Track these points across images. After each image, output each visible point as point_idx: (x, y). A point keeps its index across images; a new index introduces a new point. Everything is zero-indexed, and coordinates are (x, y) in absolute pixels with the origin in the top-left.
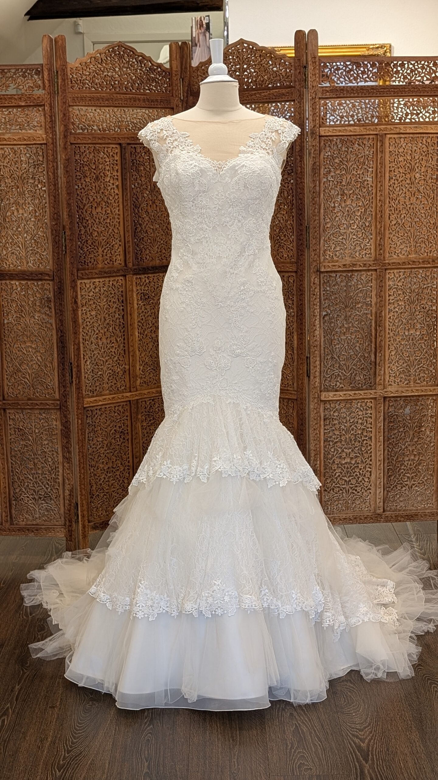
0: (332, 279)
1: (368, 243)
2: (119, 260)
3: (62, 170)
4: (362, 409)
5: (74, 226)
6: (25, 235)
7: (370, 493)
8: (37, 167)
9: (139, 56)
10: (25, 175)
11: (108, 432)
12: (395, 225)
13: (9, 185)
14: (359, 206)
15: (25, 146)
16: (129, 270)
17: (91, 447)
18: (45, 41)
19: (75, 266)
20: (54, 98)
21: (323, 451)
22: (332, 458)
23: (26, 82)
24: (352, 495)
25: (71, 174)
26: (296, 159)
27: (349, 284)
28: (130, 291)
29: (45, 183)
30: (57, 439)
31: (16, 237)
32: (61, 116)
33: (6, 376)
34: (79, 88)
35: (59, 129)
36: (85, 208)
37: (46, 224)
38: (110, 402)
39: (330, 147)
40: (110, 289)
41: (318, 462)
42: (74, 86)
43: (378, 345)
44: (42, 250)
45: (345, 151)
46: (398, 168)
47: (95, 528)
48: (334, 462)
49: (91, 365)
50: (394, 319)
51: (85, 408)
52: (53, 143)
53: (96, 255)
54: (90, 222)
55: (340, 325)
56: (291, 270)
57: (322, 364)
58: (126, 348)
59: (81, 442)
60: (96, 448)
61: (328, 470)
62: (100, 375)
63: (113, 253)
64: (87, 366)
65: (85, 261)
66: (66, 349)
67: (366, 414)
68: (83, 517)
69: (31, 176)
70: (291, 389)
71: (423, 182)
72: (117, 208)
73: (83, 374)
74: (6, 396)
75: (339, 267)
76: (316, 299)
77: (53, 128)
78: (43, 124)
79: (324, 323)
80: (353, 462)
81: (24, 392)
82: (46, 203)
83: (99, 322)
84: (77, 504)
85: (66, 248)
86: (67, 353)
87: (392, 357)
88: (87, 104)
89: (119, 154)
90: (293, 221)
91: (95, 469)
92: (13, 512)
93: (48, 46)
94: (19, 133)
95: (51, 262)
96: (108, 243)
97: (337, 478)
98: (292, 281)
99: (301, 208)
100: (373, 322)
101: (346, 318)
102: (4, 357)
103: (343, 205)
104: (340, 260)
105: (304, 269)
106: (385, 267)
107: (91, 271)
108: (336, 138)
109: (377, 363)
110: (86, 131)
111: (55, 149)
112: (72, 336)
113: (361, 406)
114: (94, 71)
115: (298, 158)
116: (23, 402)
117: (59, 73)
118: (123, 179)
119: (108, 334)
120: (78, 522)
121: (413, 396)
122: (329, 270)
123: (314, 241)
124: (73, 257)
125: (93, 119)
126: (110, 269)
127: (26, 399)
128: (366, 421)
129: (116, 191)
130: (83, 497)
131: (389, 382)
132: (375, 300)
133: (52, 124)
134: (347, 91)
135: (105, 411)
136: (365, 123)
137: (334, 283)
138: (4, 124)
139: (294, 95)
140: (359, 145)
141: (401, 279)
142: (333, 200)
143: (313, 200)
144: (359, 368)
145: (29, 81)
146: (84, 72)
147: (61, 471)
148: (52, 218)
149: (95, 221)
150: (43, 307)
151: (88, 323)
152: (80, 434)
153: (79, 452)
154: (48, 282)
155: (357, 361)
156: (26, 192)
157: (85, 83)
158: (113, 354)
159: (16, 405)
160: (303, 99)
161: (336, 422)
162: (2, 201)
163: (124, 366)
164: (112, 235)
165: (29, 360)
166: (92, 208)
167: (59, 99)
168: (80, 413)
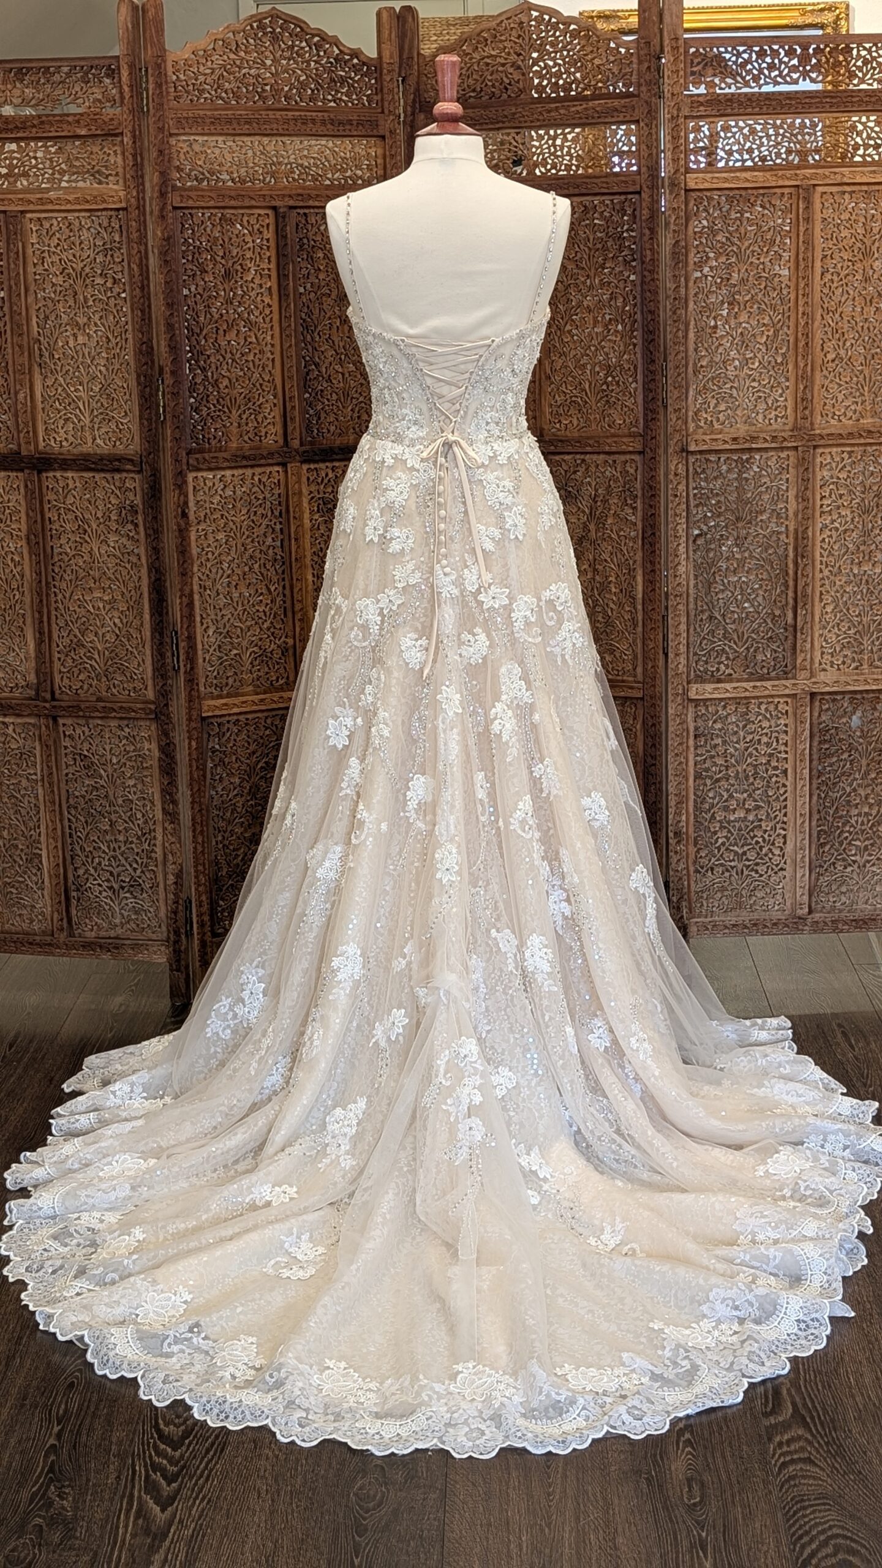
0: (710, 465)
2: (273, 433)
3: (157, 259)
4: (768, 716)
5: (182, 368)
6: (90, 385)
7: (784, 877)
8: (110, 253)
9: (314, 36)
10: (87, 270)
12: (833, 361)
13: (59, 289)
14: (764, 324)
15: (88, 214)
16: (294, 453)
17: (217, 793)
18: (124, 10)
19: (184, 445)
20: (141, 120)
21: (691, 797)
22: (709, 810)
23: (90, 91)
24: (749, 880)
25: (174, 267)
26: (642, 234)
27: (745, 475)
28: (294, 494)
29: (124, 284)
30: (151, 776)
31: (73, 389)
32: (154, 154)
33: (57, 655)
34: (191, 100)
35: (151, 179)
36: (204, 333)
37: (128, 363)
38: (255, 708)
39: (706, 210)
40: (255, 489)
41: (683, 817)
42: (180, 97)
43: (799, 593)
44: (120, 413)
45: (736, 218)
46: (840, 250)
48: (713, 817)
49: (216, 635)
50: (832, 541)
51: (204, 719)
52: (138, 208)
53: (227, 423)
54: (212, 359)
55: (725, 555)
56: (630, 449)
57: (692, 630)
58: (288, 604)
59: (198, 784)
60: (228, 796)
61: (702, 833)
62: (235, 655)
63: (260, 420)
64: (207, 638)
65: (204, 436)
66: (165, 605)
67: (777, 725)
68: (202, 925)
69: (99, 272)
70: (631, 679)
72: (269, 333)
73: (200, 652)
74: (57, 692)
75: (725, 442)
76: (679, 504)
77: (138, 178)
78: (120, 170)
79: (694, 551)
80: (751, 818)
81: (91, 685)
82: (127, 323)
83: (233, 553)
84: (190, 902)
85: (164, 411)
86: (167, 613)
87: (827, 617)
88: (207, 132)
89: (272, 228)
90: (635, 354)
91: (226, 835)
92: (74, 912)
93: (129, 19)
94: (75, 188)
95: (137, 438)
96: (250, 401)
97: (719, 848)
98: (632, 471)
99: (650, 328)
100: (790, 548)
101: (739, 542)
102: (53, 618)
103: (732, 322)
104: (726, 430)
105: (658, 447)
106: (813, 443)
107: (216, 455)
108: (719, 193)
109: (799, 628)
110: (205, 183)
111: (142, 219)
112: (177, 580)
113: (766, 710)
114: (222, 67)
116: (87, 704)
117: (151, 70)
118: (282, 276)
119: (251, 577)
120: (192, 934)
121: (866, 692)
122: (705, 448)
123: (676, 392)
124: (178, 427)
125: (220, 159)
126: (253, 452)
127: (93, 698)
128: (777, 739)
129: (267, 300)
130: (202, 889)
131: (820, 664)
132: (795, 506)
133: (137, 171)
134: (741, 104)
135: (247, 724)
136: (775, 164)
137: (715, 474)
138: (50, 171)
139: (636, 111)
140: (761, 206)
141: (845, 466)
142: (713, 314)
143: (674, 313)
144: (763, 638)
145: (95, 90)
146: (202, 68)
147: (160, 837)
148: (139, 352)
149: (224, 358)
150: (122, 522)
151: (210, 554)
152: (194, 768)
153: (193, 803)
154: (132, 475)
155: (760, 625)
156: (91, 303)
157: (204, 90)
158: (261, 615)
159: (75, 710)
160: (655, 118)
161: (719, 741)
162: (47, 318)
163: (283, 639)
164: (258, 385)
165: (99, 624)
166: (217, 332)
167: (151, 121)
168: (195, 728)
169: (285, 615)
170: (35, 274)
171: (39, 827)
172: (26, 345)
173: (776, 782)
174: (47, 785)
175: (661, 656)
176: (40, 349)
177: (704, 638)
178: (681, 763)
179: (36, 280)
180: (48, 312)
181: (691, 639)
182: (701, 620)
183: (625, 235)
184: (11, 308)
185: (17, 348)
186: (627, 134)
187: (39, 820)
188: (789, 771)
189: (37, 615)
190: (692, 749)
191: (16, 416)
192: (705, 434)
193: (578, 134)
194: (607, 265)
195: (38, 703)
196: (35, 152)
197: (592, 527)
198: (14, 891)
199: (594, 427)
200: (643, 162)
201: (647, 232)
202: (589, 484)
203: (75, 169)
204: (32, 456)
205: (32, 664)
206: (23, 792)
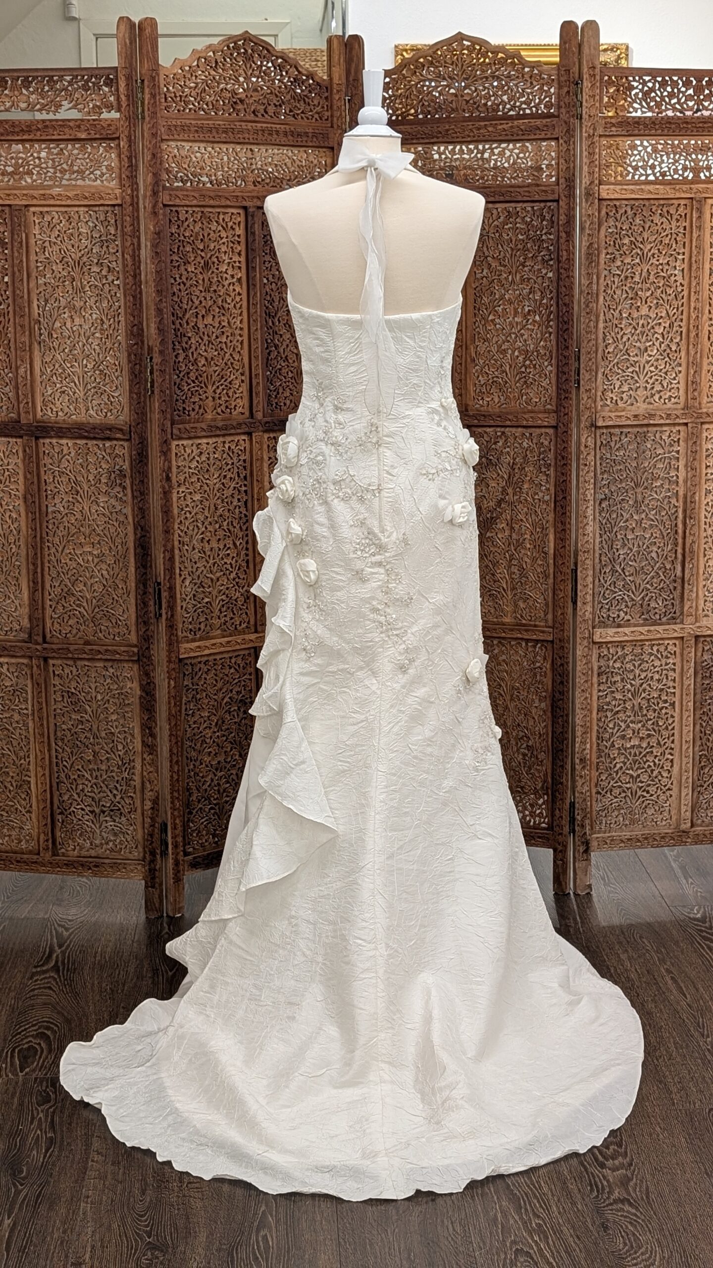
0: (613, 439)
1: (675, 379)
2: (240, 407)
3: (148, 251)
5: (168, 348)
8: (106, 244)
9: (277, 58)
10: (85, 259)
11: (219, 700)
13: (58, 275)
14: (662, 317)
15: (86, 209)
16: (258, 424)
17: (190, 727)
18: (122, 27)
19: (169, 416)
20: (136, 126)
22: (609, 739)
23: (89, 98)
25: (163, 258)
27: (643, 448)
28: (257, 460)
29: (118, 272)
30: (132, 712)
31: (69, 365)
32: (148, 158)
33: (49, 603)
34: (179, 111)
35: (144, 180)
36: (187, 317)
37: (120, 344)
38: (222, 649)
40: (224, 456)
41: (587, 746)
42: (169, 107)
43: (687, 550)
44: (111, 387)
47: (194, 865)
48: (612, 745)
49: (192, 585)
51: (181, 660)
52: (132, 204)
53: (203, 397)
54: (193, 341)
56: (544, 423)
57: (597, 581)
58: (250, 558)
59: (174, 719)
60: (199, 728)
61: (602, 759)
62: (207, 603)
63: (231, 394)
64: (185, 588)
65: (184, 409)
66: (149, 559)
67: (666, 664)
68: (176, 846)
69: (95, 261)
72: (240, 318)
73: (179, 601)
74: (48, 636)
75: (627, 418)
76: (587, 472)
77: (133, 177)
78: (117, 171)
79: (600, 513)
81: (79, 630)
82: (120, 307)
83: (206, 512)
84: (166, 825)
85: (152, 386)
86: (151, 566)
88: (191, 138)
89: (242, 225)
90: (550, 341)
91: (198, 763)
92: (58, 834)
93: (127, 35)
94: (75, 185)
95: (126, 409)
96: (222, 378)
101: (637, 505)
102: (46, 569)
103: (635, 315)
104: (627, 408)
105: (570, 422)
106: (702, 420)
107: (195, 425)
108: (626, 202)
109: (686, 580)
110: (189, 184)
111: (136, 215)
112: (160, 538)
114: (203, 81)
116: (76, 647)
117: (146, 82)
118: (250, 268)
119: (221, 533)
120: (166, 854)
122: (610, 423)
123: (587, 375)
124: (164, 401)
125: (202, 163)
126: (225, 423)
127: (82, 642)
128: (666, 675)
129: (238, 289)
130: (176, 813)
132: (684, 474)
133: (131, 171)
134: (645, 124)
135: (215, 664)
136: (673, 179)
137: (618, 446)
138: (52, 170)
139: (556, 129)
140: (663, 216)
142: (620, 308)
143: (587, 306)
144: (655, 588)
145: (94, 96)
146: (188, 83)
147: (138, 765)
148: (130, 334)
149: (202, 340)
150: (111, 484)
151: (188, 514)
152: (172, 704)
153: (171, 735)
154: (121, 443)
156: (87, 288)
157: (190, 101)
158: (229, 567)
159: (66, 653)
160: (573, 136)
161: (618, 678)
162: (46, 301)
164: (229, 363)
165: (88, 575)
166: (197, 317)
167: (145, 128)
168: (174, 669)
169: (248, 567)
170: (37, 261)
171: (29, 757)
172: (27, 325)
173: (666, 713)
174: (37, 719)
175: (570, 605)
176: (40, 329)
177: (607, 589)
178: (586, 698)
179: (37, 267)
180: (47, 296)
181: (596, 590)
182: (605, 573)
183: (544, 237)
184: (14, 292)
185: (19, 328)
186: (548, 149)
187: (29, 750)
188: (677, 705)
189: (31, 567)
190: (596, 686)
191: (17, 388)
192: (611, 411)
193: (504, 149)
194: (527, 264)
195: (30, 645)
196: (39, 152)
197: (510, 491)
199: (512, 404)
200: (561, 174)
201: (563, 235)
202: (508, 453)
203: (76, 168)
204: (30, 425)
205: (26, 611)
206: (14, 725)
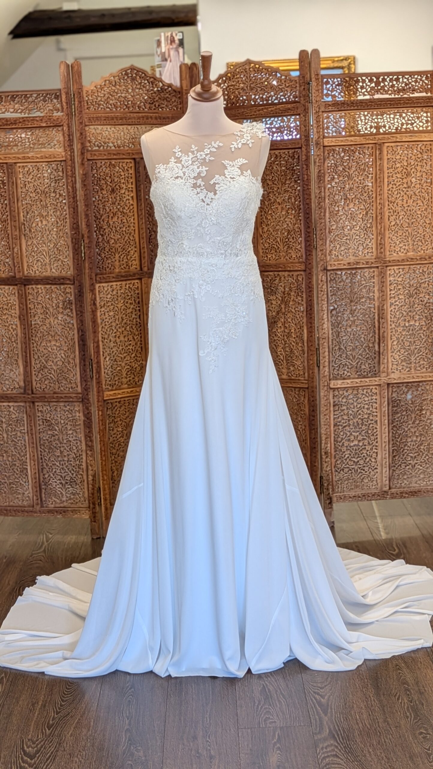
0: (337, 276)
1: (370, 242)
2: (135, 265)
3: (80, 184)
4: (367, 395)
5: (92, 235)
6: (49, 244)
7: (377, 472)
8: (58, 181)
9: (151, 78)
10: (47, 190)
11: (127, 422)
12: (394, 225)
13: (33, 199)
14: (361, 209)
15: (47, 164)
16: (145, 274)
17: (111, 436)
18: (63, 67)
19: (94, 271)
20: (72, 118)
21: (333, 435)
22: (341, 441)
23: (47, 106)
24: (360, 474)
25: (88, 187)
26: (303, 168)
27: (354, 281)
29: (65, 196)
30: (80, 429)
31: (41, 246)
32: (78, 135)
33: (34, 373)
34: (95, 109)
35: (77, 147)
36: (103, 218)
37: (67, 233)
38: (128, 395)
39: (333, 156)
40: (126, 291)
41: (329, 445)
42: (90, 108)
43: (381, 336)
44: (63, 257)
45: (347, 159)
46: (396, 173)
48: (343, 445)
49: (110, 361)
50: (396, 311)
51: (105, 401)
52: (71, 160)
53: (113, 260)
54: (107, 231)
55: (346, 319)
56: (299, 269)
57: (331, 354)
58: (143, 345)
59: (102, 432)
60: (116, 437)
61: (338, 452)
62: (119, 370)
63: (129, 258)
64: (106, 363)
65: (103, 267)
66: (86, 346)
67: (372, 400)
68: (105, 500)
69: (53, 190)
70: (303, 379)
71: (418, 186)
72: (133, 218)
73: (103, 369)
74: (34, 390)
75: (344, 265)
76: (323, 295)
77: (71, 146)
78: (62, 142)
79: (331, 317)
80: (361, 444)
81: (50, 386)
82: (66, 214)
83: (117, 322)
84: (100, 489)
85: (85, 255)
86: (87, 351)
87: (394, 347)
88: (102, 123)
89: (133, 168)
90: (301, 224)
91: (116, 456)
92: (43, 495)
93: (65, 71)
94: (41, 151)
95: (72, 269)
96: (124, 249)
97: (346, 460)
98: (301, 279)
99: (308, 212)
100: (376, 315)
101: (352, 312)
102: (32, 355)
103: (346, 208)
104: (345, 259)
105: (313, 268)
106: (386, 265)
107: (109, 275)
108: (339, 147)
109: (381, 353)
110: (102, 148)
111: (73, 165)
112: (92, 336)
113: (367, 392)
114: (109, 93)
115: (305, 166)
116: (49, 395)
117: (76, 96)
119: (126, 333)
120: (101, 504)
121: (414, 382)
122: (335, 268)
123: (321, 242)
124: (91, 263)
125: (109, 137)
126: (126, 273)
127: (52, 392)
128: (372, 406)
129: (131, 202)
130: (105, 482)
131: (392, 369)
132: (378, 295)
133: (70, 143)
134: (348, 104)
135: (124, 403)
136: (365, 133)
137: (340, 280)
138: (28, 144)
139: (299, 109)
140: (359, 153)
141: (401, 275)
142: (337, 205)
143: (319, 204)
144: (364, 358)
145: (49, 105)
146: (99, 94)
147: (85, 458)
148: (72, 228)
149: (112, 230)
150: (65, 308)
151: (107, 323)
152: (101, 424)
153: (100, 441)
154: (69, 286)
155: (363, 351)
156: (49, 205)
157: (101, 104)
158: (131, 350)
159: (43, 399)
160: (308, 113)
161: (345, 408)
162: (28, 213)
163: (141, 362)
164: (127, 242)
165: (54, 357)
166: (108, 218)
167: (77, 119)
168: (101, 405)
169: (142, 350)
170: (22, 192)
171: (26, 455)
172: (17, 225)
173: (373, 427)
174: (30, 435)
175: (316, 368)
176: (25, 228)
177: (337, 359)
178: (327, 419)
179: (22, 195)
180: (28, 210)
181: (331, 359)
182: (335, 350)
183: (295, 168)
184: (10, 208)
185: (13, 227)
186: (295, 121)
187: (26, 452)
188: (379, 422)
189: (24, 354)
190: (332, 412)
191: (13, 259)
192: (335, 261)
194: (287, 182)
195: (25, 395)
196: (21, 134)
197: (283, 306)
198: (14, 486)
199: (282, 258)
200: (302, 133)
202: (281, 286)
203: (40, 142)
204: (21, 278)
205: (22, 377)
206: (18, 438)
